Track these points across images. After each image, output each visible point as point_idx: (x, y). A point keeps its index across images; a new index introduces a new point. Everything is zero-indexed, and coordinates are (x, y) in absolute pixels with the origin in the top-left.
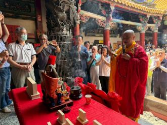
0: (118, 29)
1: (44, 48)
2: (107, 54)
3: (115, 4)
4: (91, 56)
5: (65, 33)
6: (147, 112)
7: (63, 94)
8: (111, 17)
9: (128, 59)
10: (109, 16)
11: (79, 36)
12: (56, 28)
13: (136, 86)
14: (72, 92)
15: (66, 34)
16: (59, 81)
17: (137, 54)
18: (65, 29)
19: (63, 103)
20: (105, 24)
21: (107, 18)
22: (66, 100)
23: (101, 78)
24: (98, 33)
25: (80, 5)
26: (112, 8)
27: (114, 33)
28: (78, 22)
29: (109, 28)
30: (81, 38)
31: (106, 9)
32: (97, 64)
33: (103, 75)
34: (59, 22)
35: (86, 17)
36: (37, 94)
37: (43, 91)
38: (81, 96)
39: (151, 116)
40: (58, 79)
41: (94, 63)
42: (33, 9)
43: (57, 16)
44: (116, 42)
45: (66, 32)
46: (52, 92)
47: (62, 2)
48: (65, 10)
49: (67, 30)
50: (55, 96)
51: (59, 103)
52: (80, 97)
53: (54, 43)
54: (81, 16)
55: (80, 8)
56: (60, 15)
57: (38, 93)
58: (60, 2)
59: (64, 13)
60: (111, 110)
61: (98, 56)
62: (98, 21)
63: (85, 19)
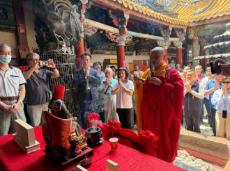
1: (34, 72)
2: (126, 78)
3: (130, 12)
4: (104, 82)
5: (65, 51)
6: (180, 151)
7: (78, 142)
8: (126, 29)
9: (159, 85)
10: (123, 28)
11: (86, 54)
12: (52, 44)
13: (171, 120)
14: (90, 136)
15: (67, 52)
16: (72, 123)
17: (169, 78)
18: (64, 45)
19: (79, 153)
20: (118, 38)
21: (120, 30)
22: (83, 149)
23: (119, 110)
24: (108, 50)
25: (83, 11)
26: (127, 17)
27: (129, 50)
28: (82, 35)
29: (123, 44)
30: (88, 57)
31: (118, 17)
32: (113, 92)
33: (122, 107)
34: (56, 35)
35: (93, 28)
36: (35, 145)
37: (46, 139)
38: (102, 140)
39: (187, 156)
40: (71, 119)
41: (109, 92)
42: (11, 16)
43: (53, 27)
44: (132, 61)
45: (66, 49)
46: (63, 139)
47: (59, 7)
48: (63, 17)
49: (67, 46)
50: (69, 145)
51: (73, 155)
52: (101, 142)
53: (50, 63)
54: (85, 27)
55: (83, 16)
56: (57, 25)
57: (37, 143)
58: (56, 7)
59: (63, 22)
60: (148, 156)
61: (114, 82)
62: (108, 34)
63: (90, 30)
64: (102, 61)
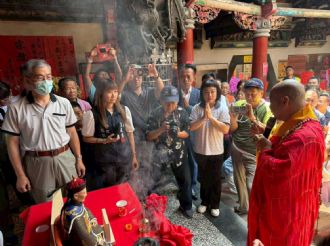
0: (293, 26)
5: (156, 60)
8: (275, 5)
15: (159, 62)
18: (155, 51)
20: (258, 24)
21: (262, 7)
27: (281, 38)
29: (266, 33)
30: (190, 70)
34: (143, 33)
35: (211, 11)
43: (139, 20)
44: (286, 58)
48: (156, 3)
49: (160, 51)
54: (198, 9)
56: (145, 16)
59: (155, 10)
62: (238, 17)
63: (207, 15)
64: (228, 60)
